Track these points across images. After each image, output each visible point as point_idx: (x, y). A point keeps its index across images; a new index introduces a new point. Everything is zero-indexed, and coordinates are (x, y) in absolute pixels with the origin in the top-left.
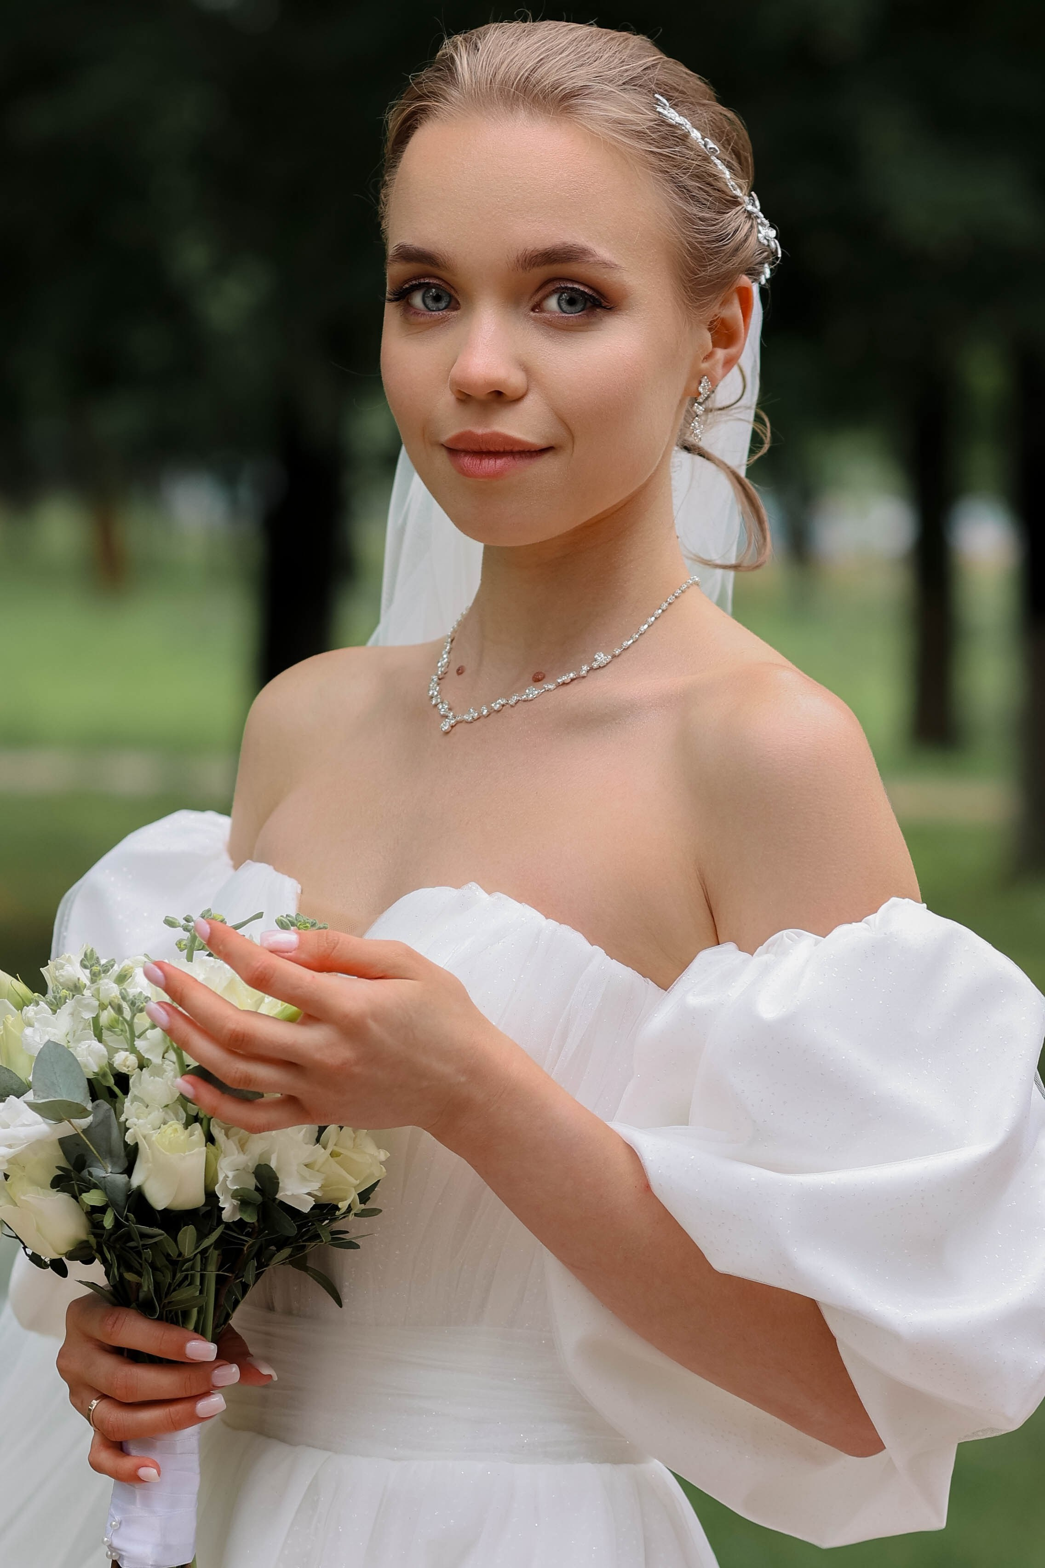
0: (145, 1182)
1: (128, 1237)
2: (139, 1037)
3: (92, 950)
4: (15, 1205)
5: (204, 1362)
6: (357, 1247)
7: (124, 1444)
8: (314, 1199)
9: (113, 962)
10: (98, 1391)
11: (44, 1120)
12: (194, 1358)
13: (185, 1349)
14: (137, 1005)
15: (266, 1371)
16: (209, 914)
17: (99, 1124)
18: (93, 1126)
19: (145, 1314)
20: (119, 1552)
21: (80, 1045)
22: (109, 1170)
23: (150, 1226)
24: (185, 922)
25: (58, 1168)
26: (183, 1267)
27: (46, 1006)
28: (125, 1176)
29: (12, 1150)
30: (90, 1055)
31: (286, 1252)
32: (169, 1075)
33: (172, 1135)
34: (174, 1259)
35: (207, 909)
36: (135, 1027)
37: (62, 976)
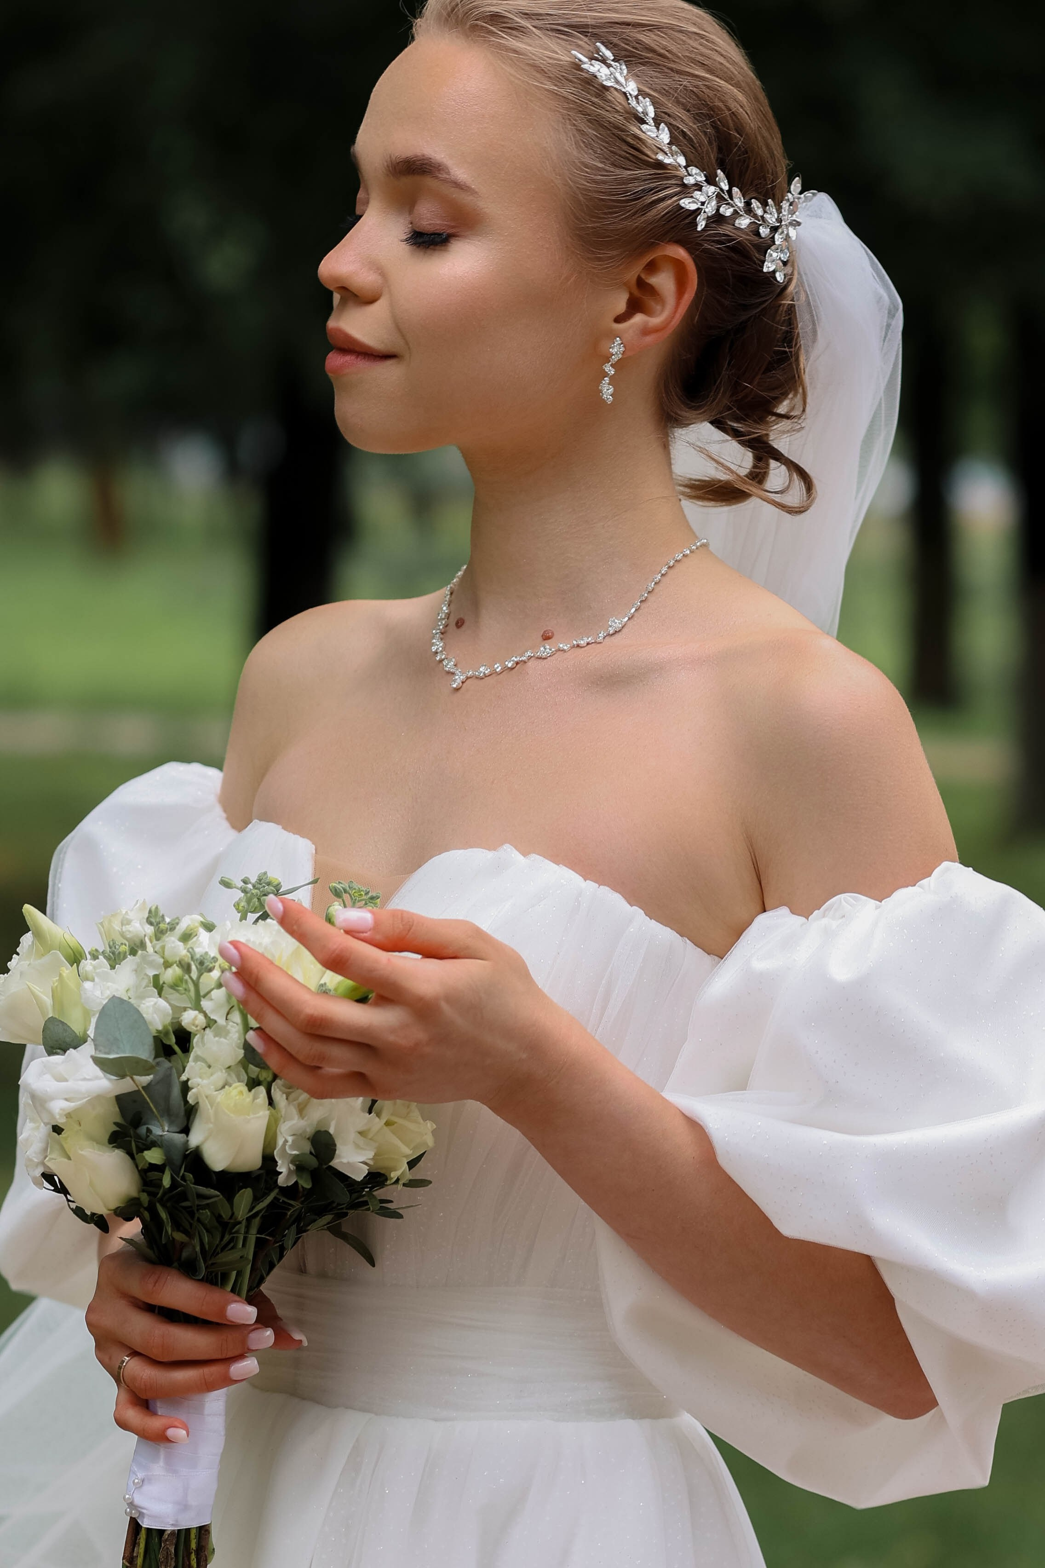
0: (203, 1143)
1: (184, 1196)
2: (204, 996)
3: (157, 908)
4: (69, 1158)
5: (244, 1324)
6: (400, 1216)
7: (151, 1402)
8: (368, 1168)
9: (177, 921)
10: (130, 1348)
11: (105, 1076)
12: (234, 1320)
13: (226, 1311)
14: (206, 965)
15: (297, 1336)
16: (265, 877)
17: (158, 1083)
18: (153, 1083)
19: (189, 1274)
20: (139, 1509)
21: (143, 1002)
22: (166, 1129)
23: (207, 1187)
24: (242, 884)
25: (116, 1124)
26: (234, 1228)
27: (105, 961)
28: (183, 1136)
29: (72, 1104)
30: (155, 1013)
31: (328, 1218)
32: (234, 1037)
33: (237, 1098)
34: (226, 1221)
35: (263, 871)
36: (201, 986)
37: (129, 931)
